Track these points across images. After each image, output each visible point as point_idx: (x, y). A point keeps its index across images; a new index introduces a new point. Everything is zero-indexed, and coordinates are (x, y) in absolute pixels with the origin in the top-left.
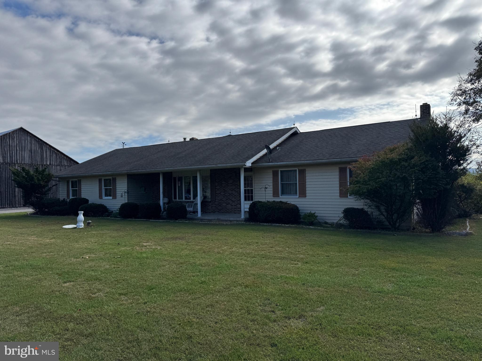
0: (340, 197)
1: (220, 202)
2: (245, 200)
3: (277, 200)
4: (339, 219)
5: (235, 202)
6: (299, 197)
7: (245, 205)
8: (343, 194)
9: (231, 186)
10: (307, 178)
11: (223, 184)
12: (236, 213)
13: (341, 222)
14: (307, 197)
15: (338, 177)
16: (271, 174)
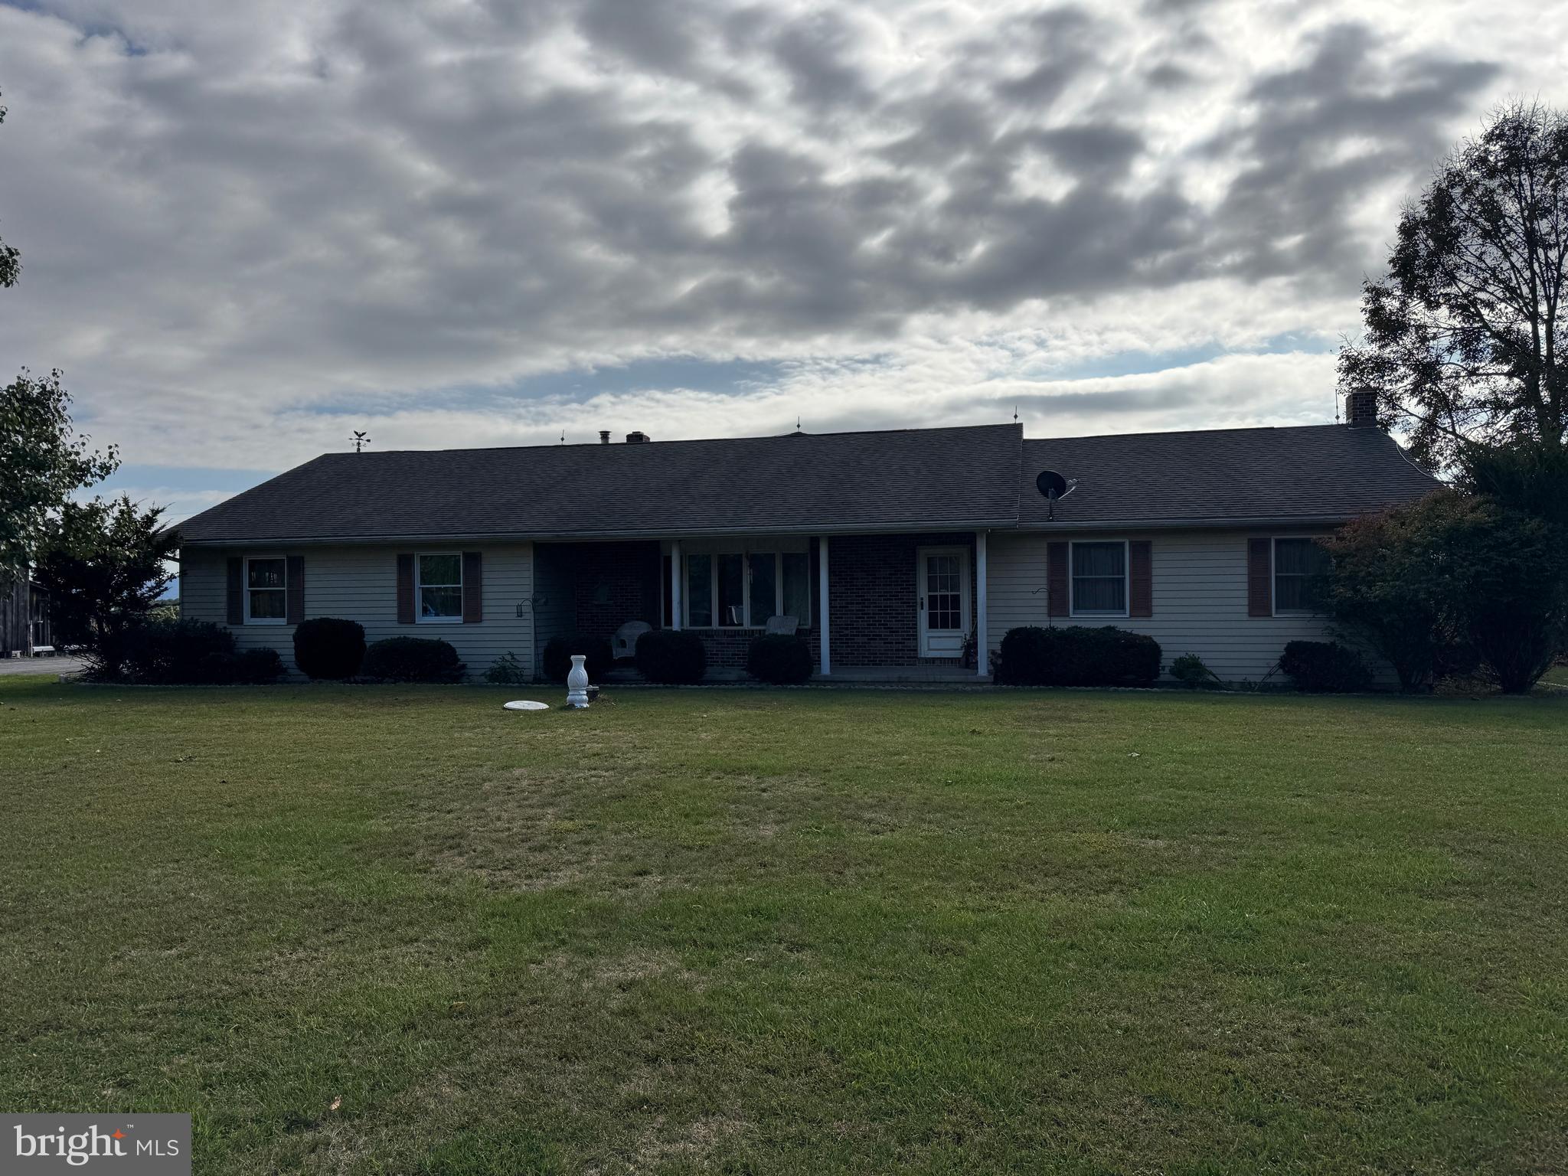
0: (1251, 614)
1: (846, 632)
2: (933, 625)
3: (1062, 624)
4: (1266, 671)
5: (898, 632)
6: (1131, 616)
7: (931, 640)
8: (1258, 607)
9: (884, 585)
10: (1154, 564)
11: (857, 579)
12: (903, 665)
13: (1273, 679)
14: (1155, 617)
15: (1245, 563)
16: (1045, 552)
